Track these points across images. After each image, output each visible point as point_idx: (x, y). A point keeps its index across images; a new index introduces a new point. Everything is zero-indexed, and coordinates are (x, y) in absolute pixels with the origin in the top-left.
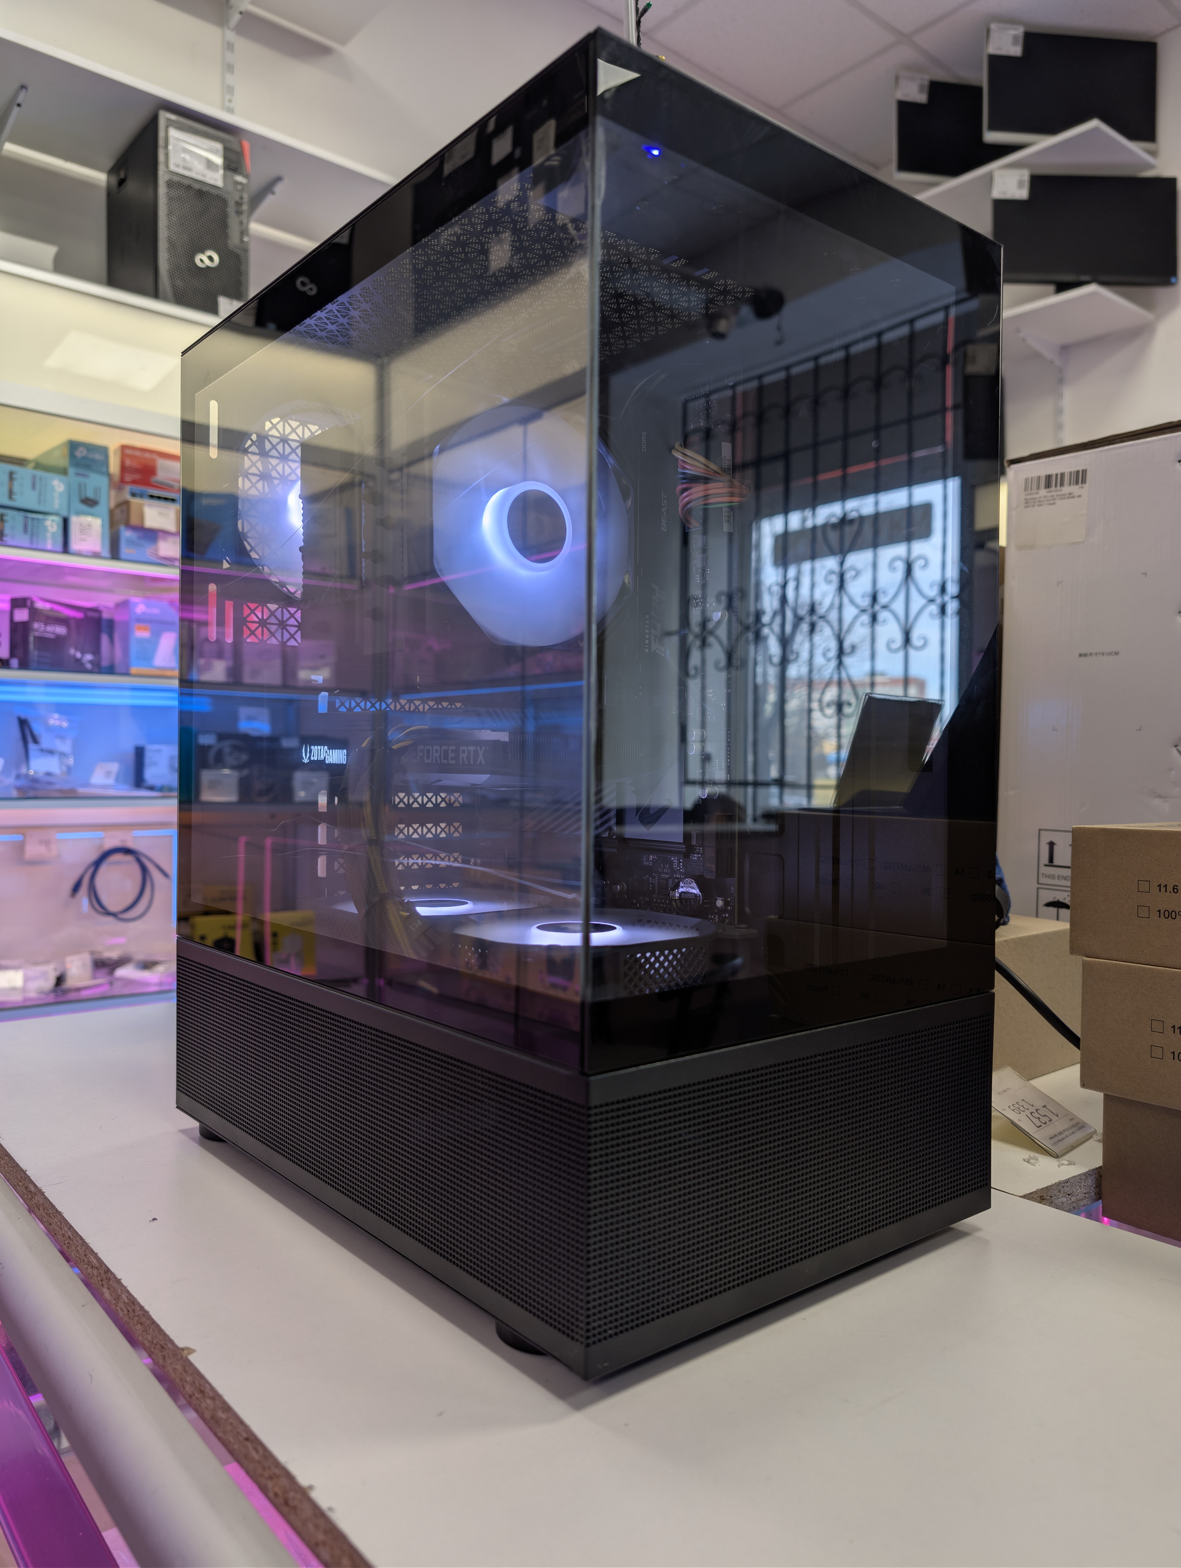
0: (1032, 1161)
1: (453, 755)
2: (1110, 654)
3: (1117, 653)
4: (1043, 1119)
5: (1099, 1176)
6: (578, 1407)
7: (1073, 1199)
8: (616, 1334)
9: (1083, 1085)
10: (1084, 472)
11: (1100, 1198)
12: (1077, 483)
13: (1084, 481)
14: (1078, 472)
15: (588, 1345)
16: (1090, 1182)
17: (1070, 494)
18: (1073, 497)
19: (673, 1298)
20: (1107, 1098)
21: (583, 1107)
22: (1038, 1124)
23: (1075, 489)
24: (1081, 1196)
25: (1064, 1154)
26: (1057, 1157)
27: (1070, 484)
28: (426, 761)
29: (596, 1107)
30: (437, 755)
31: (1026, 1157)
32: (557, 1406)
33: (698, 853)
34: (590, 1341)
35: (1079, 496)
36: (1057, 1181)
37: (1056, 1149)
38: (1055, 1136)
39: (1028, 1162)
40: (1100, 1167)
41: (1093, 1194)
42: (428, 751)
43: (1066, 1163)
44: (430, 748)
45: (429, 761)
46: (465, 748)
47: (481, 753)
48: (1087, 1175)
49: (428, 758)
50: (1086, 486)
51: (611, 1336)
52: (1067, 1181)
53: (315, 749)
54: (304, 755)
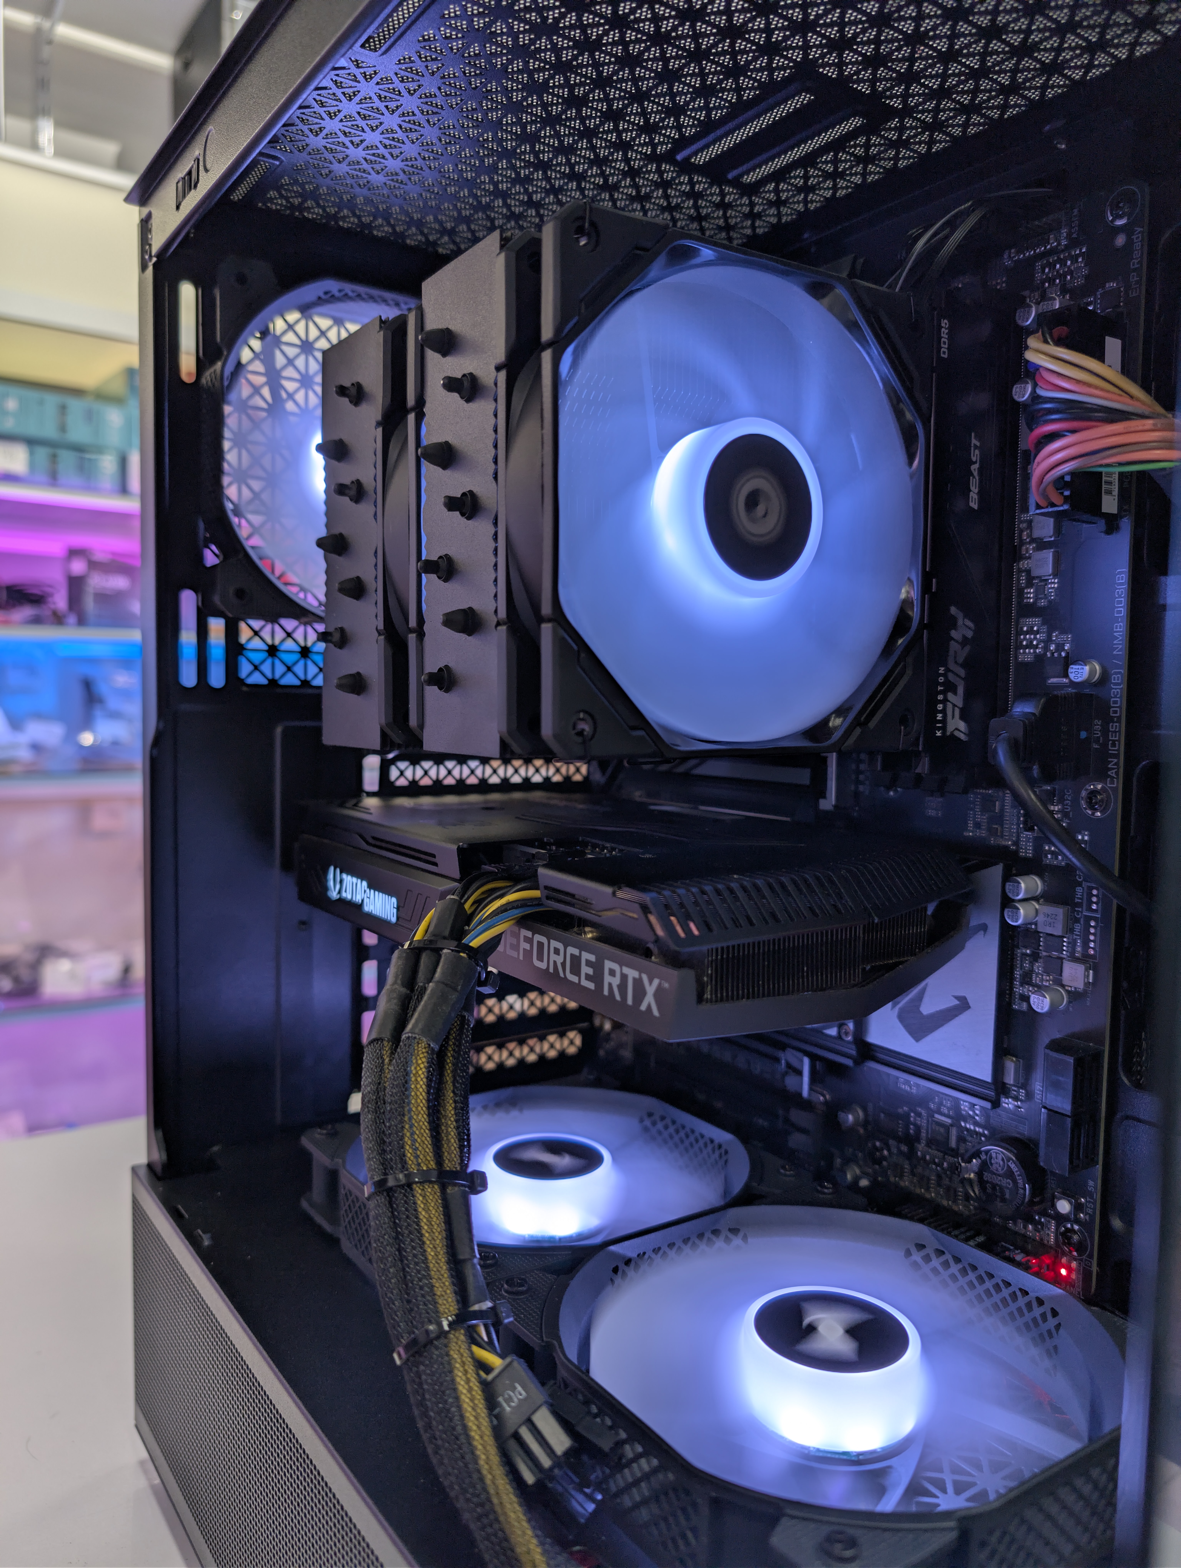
1: (590, 971)
28: (537, 963)
30: (559, 959)
33: (1017, 1100)
42: (540, 945)
44: (544, 940)
45: (543, 965)
46: (616, 967)
47: (651, 989)
49: (540, 958)
53: (348, 879)
54: (331, 883)
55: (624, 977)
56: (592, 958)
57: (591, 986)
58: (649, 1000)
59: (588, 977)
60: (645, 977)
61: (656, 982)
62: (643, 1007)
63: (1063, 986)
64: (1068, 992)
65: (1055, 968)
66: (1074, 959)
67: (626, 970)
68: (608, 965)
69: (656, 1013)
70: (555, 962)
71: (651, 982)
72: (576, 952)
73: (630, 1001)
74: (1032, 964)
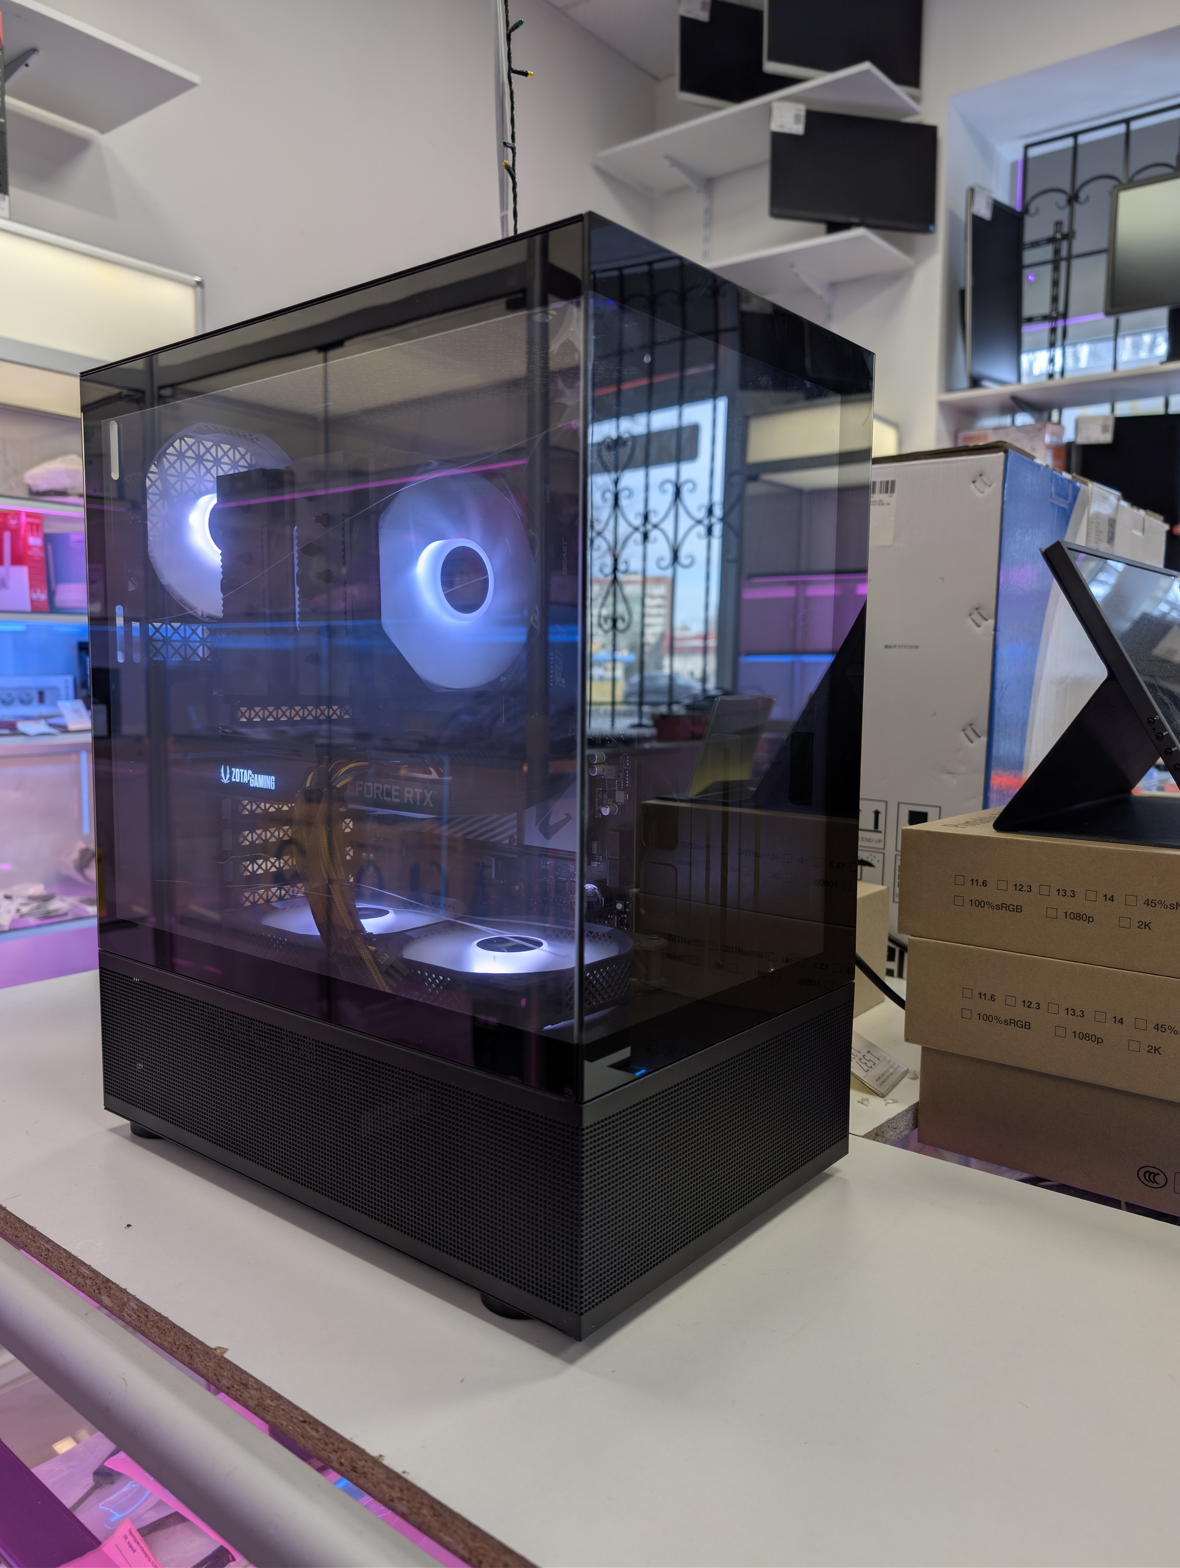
0: (865, 1102)
1: (397, 794)
2: (911, 647)
3: (917, 647)
4: (869, 1064)
5: (916, 1110)
6: (571, 1361)
7: (898, 1131)
8: (600, 1302)
9: (907, 1040)
10: (893, 482)
11: (916, 1127)
12: (887, 492)
13: (892, 491)
14: (887, 482)
15: (582, 1314)
16: (910, 1116)
17: (880, 501)
18: (883, 504)
19: (638, 1266)
20: (924, 1050)
21: (577, 1129)
22: (866, 1068)
23: (884, 497)
24: (903, 1128)
25: (888, 1094)
26: (883, 1096)
27: (880, 492)
28: (367, 796)
29: (587, 1128)
30: (380, 791)
31: (860, 1099)
32: (553, 1362)
33: (598, 861)
34: (583, 1311)
35: (888, 504)
36: (887, 1119)
37: (882, 1090)
38: (880, 1078)
39: (862, 1103)
40: (917, 1103)
41: (911, 1125)
43: (891, 1101)
45: (370, 796)
46: (411, 789)
48: (907, 1111)
50: (895, 495)
51: (597, 1304)
52: (893, 1119)
53: (237, 771)
54: (223, 775)
55: (415, 793)
56: (398, 788)
57: (398, 800)
58: (428, 799)
59: (396, 797)
60: (425, 791)
61: (431, 792)
62: (425, 804)
63: (616, 803)
64: (618, 805)
65: (612, 795)
66: (620, 789)
67: (416, 790)
68: (407, 789)
69: (431, 805)
70: (377, 794)
71: (428, 792)
72: (389, 786)
73: (418, 803)
74: (603, 795)
